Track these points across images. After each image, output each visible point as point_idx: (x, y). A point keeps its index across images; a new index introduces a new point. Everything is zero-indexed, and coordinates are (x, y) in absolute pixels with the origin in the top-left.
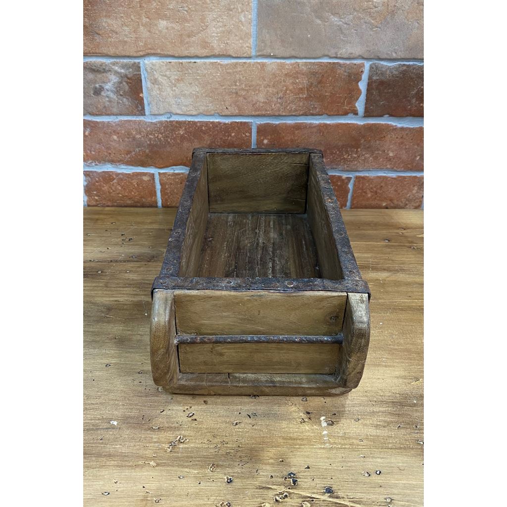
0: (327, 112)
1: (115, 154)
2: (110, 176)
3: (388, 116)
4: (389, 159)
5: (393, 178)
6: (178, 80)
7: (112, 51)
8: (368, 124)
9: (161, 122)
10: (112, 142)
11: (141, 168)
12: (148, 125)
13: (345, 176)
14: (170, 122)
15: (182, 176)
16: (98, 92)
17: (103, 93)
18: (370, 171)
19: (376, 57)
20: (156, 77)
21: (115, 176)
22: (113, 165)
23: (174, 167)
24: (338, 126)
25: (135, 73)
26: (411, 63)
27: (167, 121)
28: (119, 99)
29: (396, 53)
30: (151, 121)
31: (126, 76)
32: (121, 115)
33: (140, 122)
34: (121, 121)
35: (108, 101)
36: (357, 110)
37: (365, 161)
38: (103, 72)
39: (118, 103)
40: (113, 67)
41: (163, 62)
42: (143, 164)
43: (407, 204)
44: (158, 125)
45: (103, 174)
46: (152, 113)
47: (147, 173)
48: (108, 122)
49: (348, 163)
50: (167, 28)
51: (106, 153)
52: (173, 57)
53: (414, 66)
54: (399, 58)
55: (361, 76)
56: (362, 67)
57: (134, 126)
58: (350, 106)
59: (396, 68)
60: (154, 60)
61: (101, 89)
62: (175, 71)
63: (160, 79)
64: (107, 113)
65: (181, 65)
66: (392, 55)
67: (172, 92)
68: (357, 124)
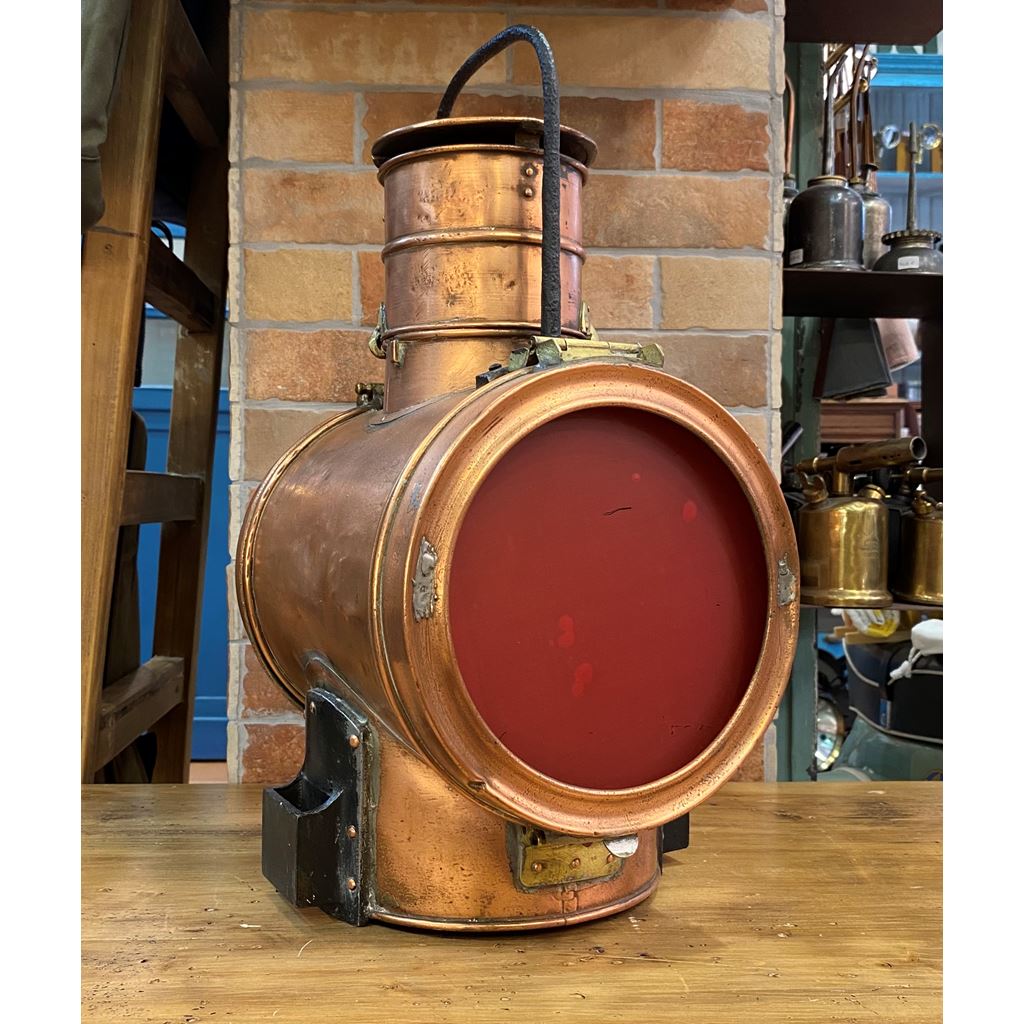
45: (279, 728)
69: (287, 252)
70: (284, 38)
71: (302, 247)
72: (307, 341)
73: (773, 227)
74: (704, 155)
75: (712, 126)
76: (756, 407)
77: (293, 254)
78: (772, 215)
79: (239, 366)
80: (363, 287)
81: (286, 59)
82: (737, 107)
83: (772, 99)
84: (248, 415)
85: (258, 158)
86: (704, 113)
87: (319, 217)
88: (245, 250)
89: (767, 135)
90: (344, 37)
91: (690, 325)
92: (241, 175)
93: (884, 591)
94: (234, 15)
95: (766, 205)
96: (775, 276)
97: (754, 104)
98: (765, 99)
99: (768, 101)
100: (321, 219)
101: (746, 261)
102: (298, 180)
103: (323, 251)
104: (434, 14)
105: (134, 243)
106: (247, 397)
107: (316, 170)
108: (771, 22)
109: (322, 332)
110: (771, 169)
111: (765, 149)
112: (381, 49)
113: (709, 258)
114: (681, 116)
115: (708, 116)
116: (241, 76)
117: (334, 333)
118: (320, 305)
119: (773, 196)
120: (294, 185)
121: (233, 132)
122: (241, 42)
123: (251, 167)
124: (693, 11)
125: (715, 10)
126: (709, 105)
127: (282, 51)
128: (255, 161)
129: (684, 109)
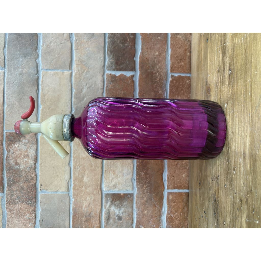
0: (132, 92)
1: (155, 213)
2: (169, 218)
3: (135, 58)
4: (160, 54)
5: (172, 51)
6: (114, 173)
7: (99, 207)
8: (139, 68)
9: (137, 185)
10: (148, 214)
11: (164, 199)
12: (139, 192)
13: (170, 79)
14: (137, 179)
15: (169, 176)
16: (120, 218)
18: (167, 65)
19: (103, 68)
20: (112, 185)
21: (169, 216)
22: (162, 215)
23: (164, 180)
24: (140, 85)
25: (110, 197)
26: (106, 49)
27: (136, 182)
28: (124, 207)
29: (101, 58)
30: (136, 191)
31: (112, 202)
32: (133, 207)
33: (137, 197)
34: (136, 207)
35: (125, 213)
36: (131, 75)
37: (161, 68)
38: (110, 214)
39: (126, 208)
40: (107, 208)
41: (105, 181)
42: (162, 198)
43: (189, 40)
44: (139, 187)
45: (168, 222)
46: (132, 189)
47: (167, 196)
48: (137, 214)
49: (162, 77)
50: (88, 177)
51: (155, 219)
52: (102, 175)
53: (108, 47)
54: (103, 56)
55: (112, 75)
56: (108, 75)
57: (139, 201)
58: (129, 79)
59: (109, 56)
60: (104, 186)
61: (118, 216)
62: (109, 175)
63: (113, 183)
64: (131, 214)
65: (106, 171)
66: (102, 59)
67: (120, 177)
68: (139, 74)
109: (7, 208)
117: (7, 204)
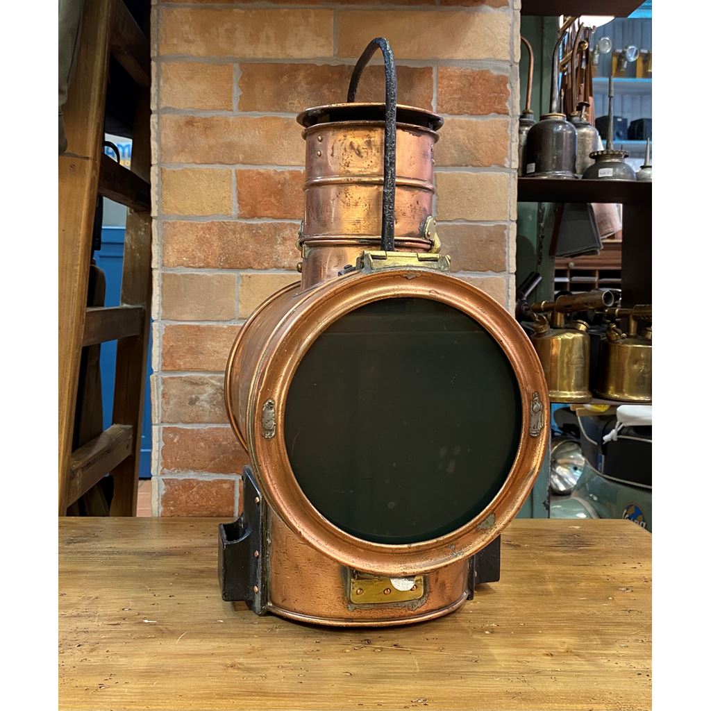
1: (199, 460)
2: (191, 483)
7: (212, 367)
10: (199, 448)
11: (223, 475)
16: (193, 402)
17: (197, 403)
21: (195, 484)
22: (196, 473)
28: (212, 408)
31: (221, 388)
32: (211, 423)
34: (211, 428)
35: (201, 410)
38: (201, 385)
39: (210, 412)
40: (211, 380)
42: (225, 471)
45: (184, 482)
47: (228, 480)
48: (198, 430)
51: (190, 461)
61: (197, 399)
64: (199, 421)
69: (189, 170)
70: (187, 27)
71: (199, 166)
72: (202, 228)
73: (511, 152)
74: (465, 104)
75: (471, 85)
76: (499, 272)
77: (193, 171)
78: (510, 144)
79: (158, 244)
80: (239, 193)
81: (188, 41)
82: (488, 71)
83: (511, 66)
84: (163, 276)
85: (169, 108)
86: (466, 76)
87: (210, 147)
88: (161, 168)
89: (508, 91)
90: (226, 26)
91: (455, 217)
92: (158, 119)
93: (586, 392)
94: (154, 12)
95: (506, 137)
96: (512, 185)
97: (499, 69)
98: (507, 66)
99: (509, 67)
100: (211, 148)
101: (493, 175)
102: (197, 122)
103: (213, 169)
104: (286, 10)
105: (89, 163)
106: (163, 265)
107: (208, 115)
108: (511, 13)
109: (212, 223)
110: (510, 114)
111: (506, 100)
112: (250, 34)
113: (468, 173)
114: (450, 78)
115: (469, 78)
116: (158, 53)
117: (220, 223)
118: (211, 204)
119: (511, 131)
120: (193, 126)
121: (153, 90)
122: (158, 30)
123: (165, 113)
124: (459, 7)
125: (473, 6)
126: (469, 70)
127: (185, 36)
128: (167, 110)
129: (452, 73)
